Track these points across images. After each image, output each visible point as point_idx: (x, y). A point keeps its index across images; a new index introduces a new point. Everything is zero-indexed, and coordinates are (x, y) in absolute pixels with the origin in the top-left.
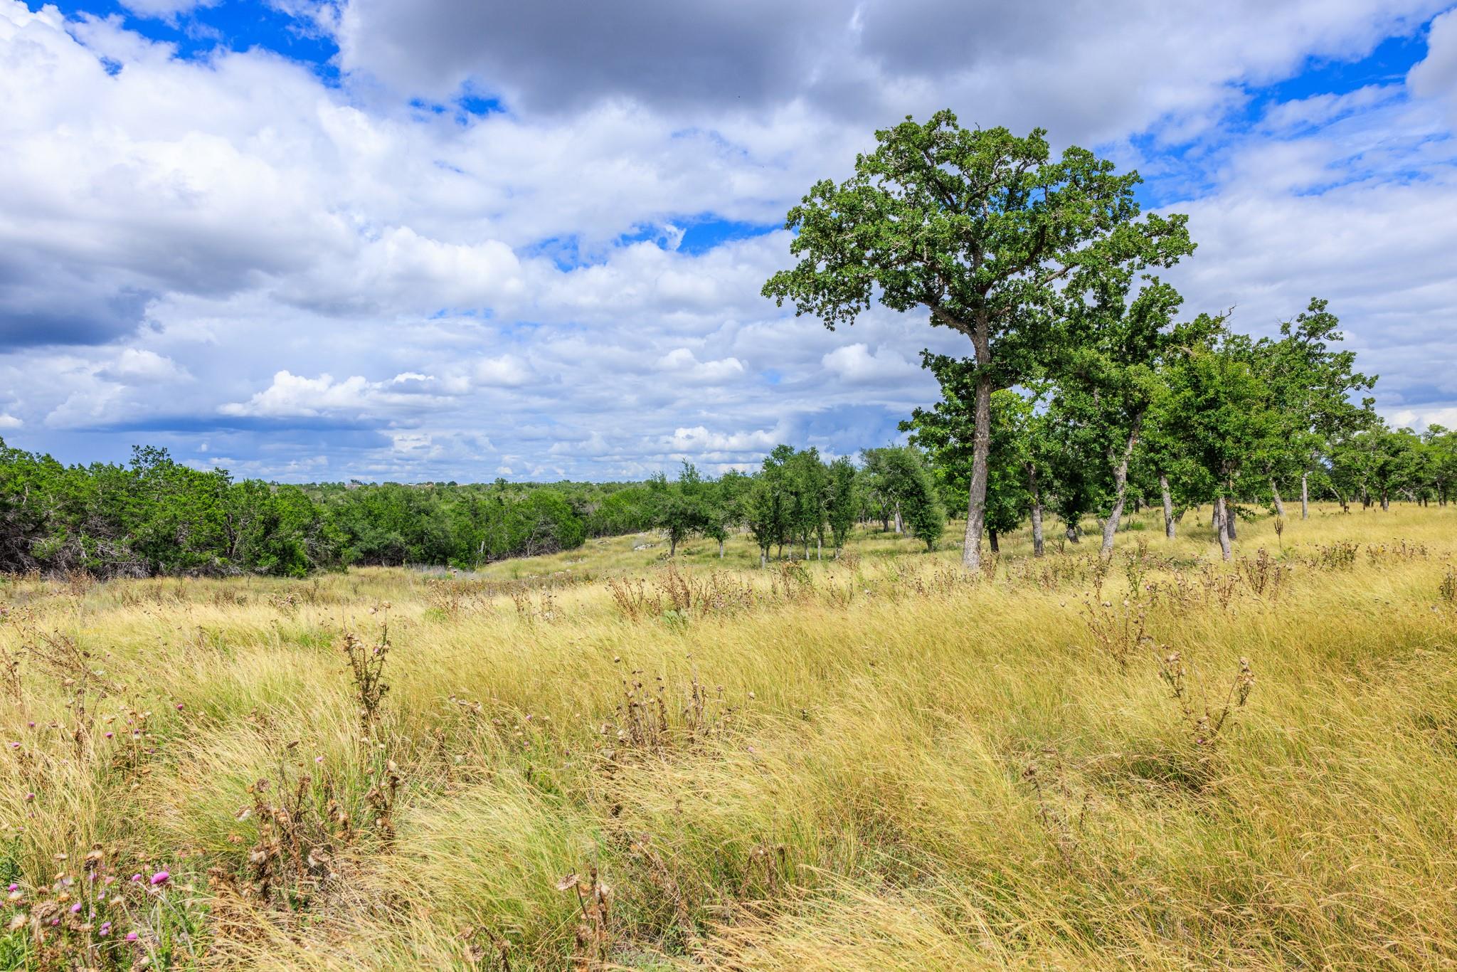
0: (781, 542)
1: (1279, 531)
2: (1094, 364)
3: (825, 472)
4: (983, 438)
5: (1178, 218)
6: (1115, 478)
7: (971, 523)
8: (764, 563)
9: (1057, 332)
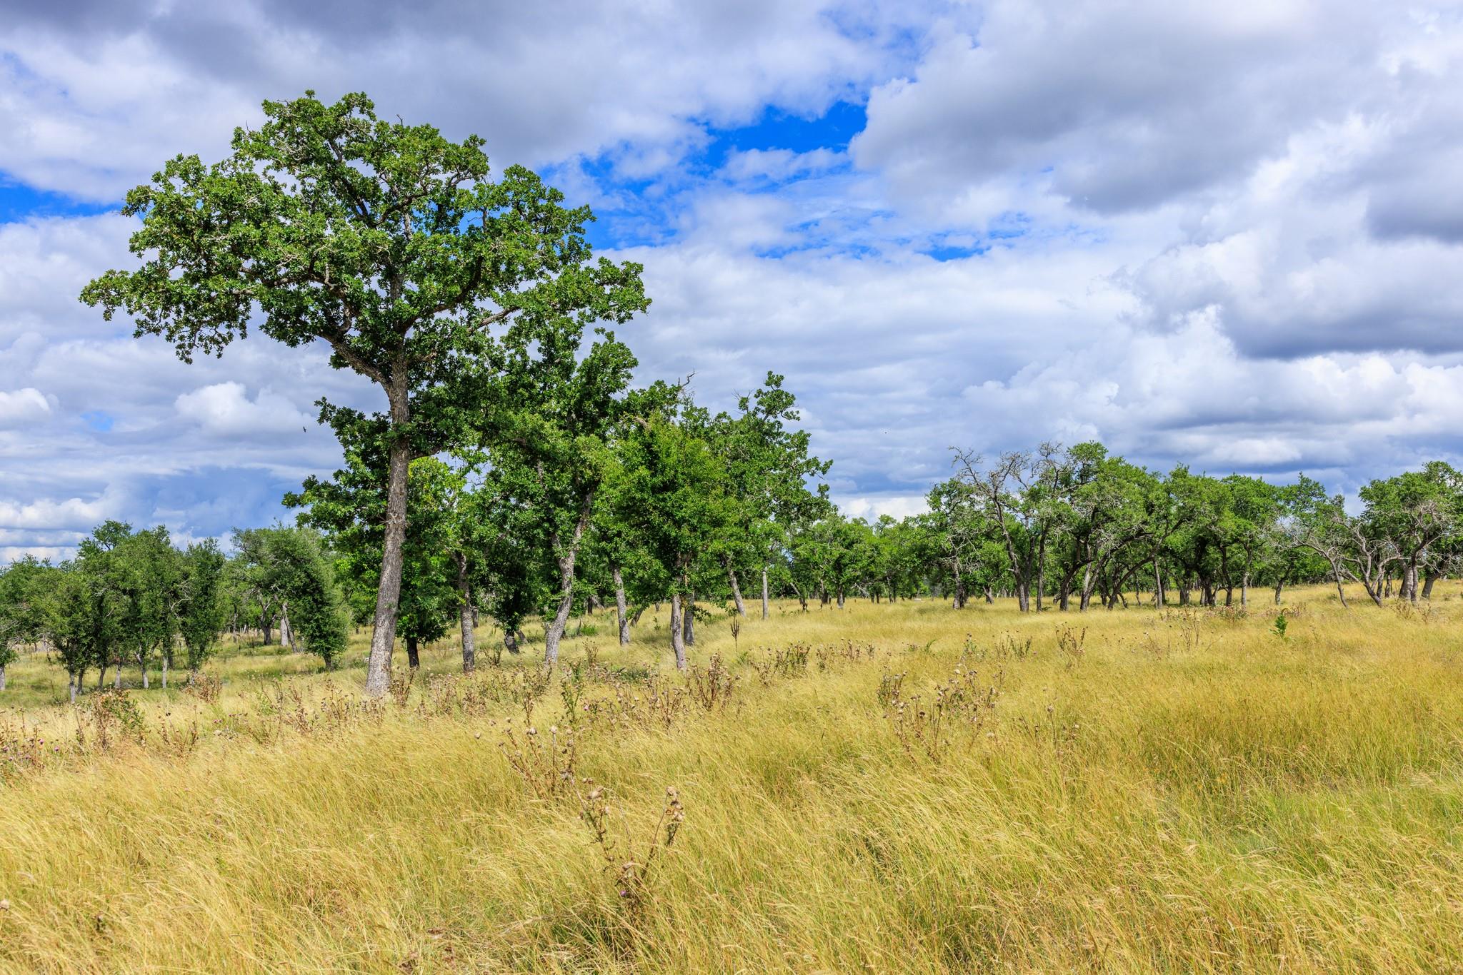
0: (104, 663)
1: (735, 633)
2: (537, 432)
3: (178, 561)
4: (397, 521)
5: (632, 266)
6: (561, 571)
7: (381, 631)
8: (74, 696)
9: (495, 390)
